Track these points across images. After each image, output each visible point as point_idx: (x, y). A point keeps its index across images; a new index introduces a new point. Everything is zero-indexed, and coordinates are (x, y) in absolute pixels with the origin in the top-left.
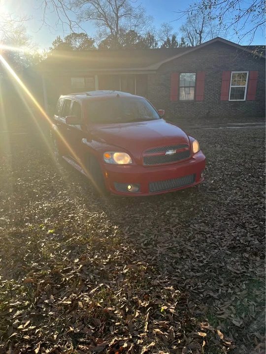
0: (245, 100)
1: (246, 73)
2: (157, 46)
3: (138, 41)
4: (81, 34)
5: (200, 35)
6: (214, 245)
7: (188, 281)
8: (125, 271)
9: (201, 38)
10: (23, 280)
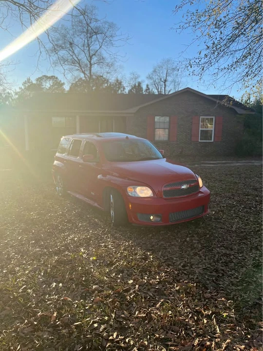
0: (212, 141)
1: (213, 119)
2: (125, 90)
3: (106, 85)
4: (52, 76)
5: (165, 83)
6: (241, 265)
7: (234, 293)
8: (178, 288)
9: (165, 85)
10: (92, 299)
